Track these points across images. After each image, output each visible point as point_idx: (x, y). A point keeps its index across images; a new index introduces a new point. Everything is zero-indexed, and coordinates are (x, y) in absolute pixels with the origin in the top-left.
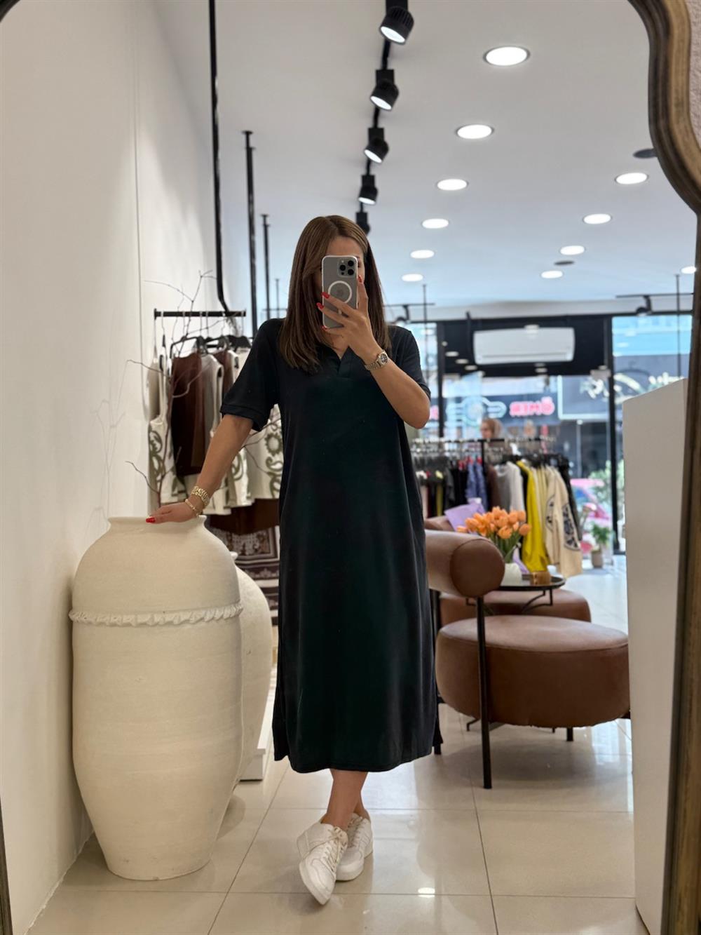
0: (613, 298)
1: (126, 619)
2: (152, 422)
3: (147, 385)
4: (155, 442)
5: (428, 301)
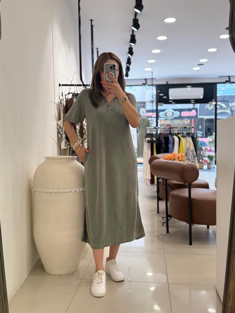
0: (217, 77)
1: (51, 191)
2: (58, 122)
3: (57, 109)
4: (59, 129)
5: (153, 78)
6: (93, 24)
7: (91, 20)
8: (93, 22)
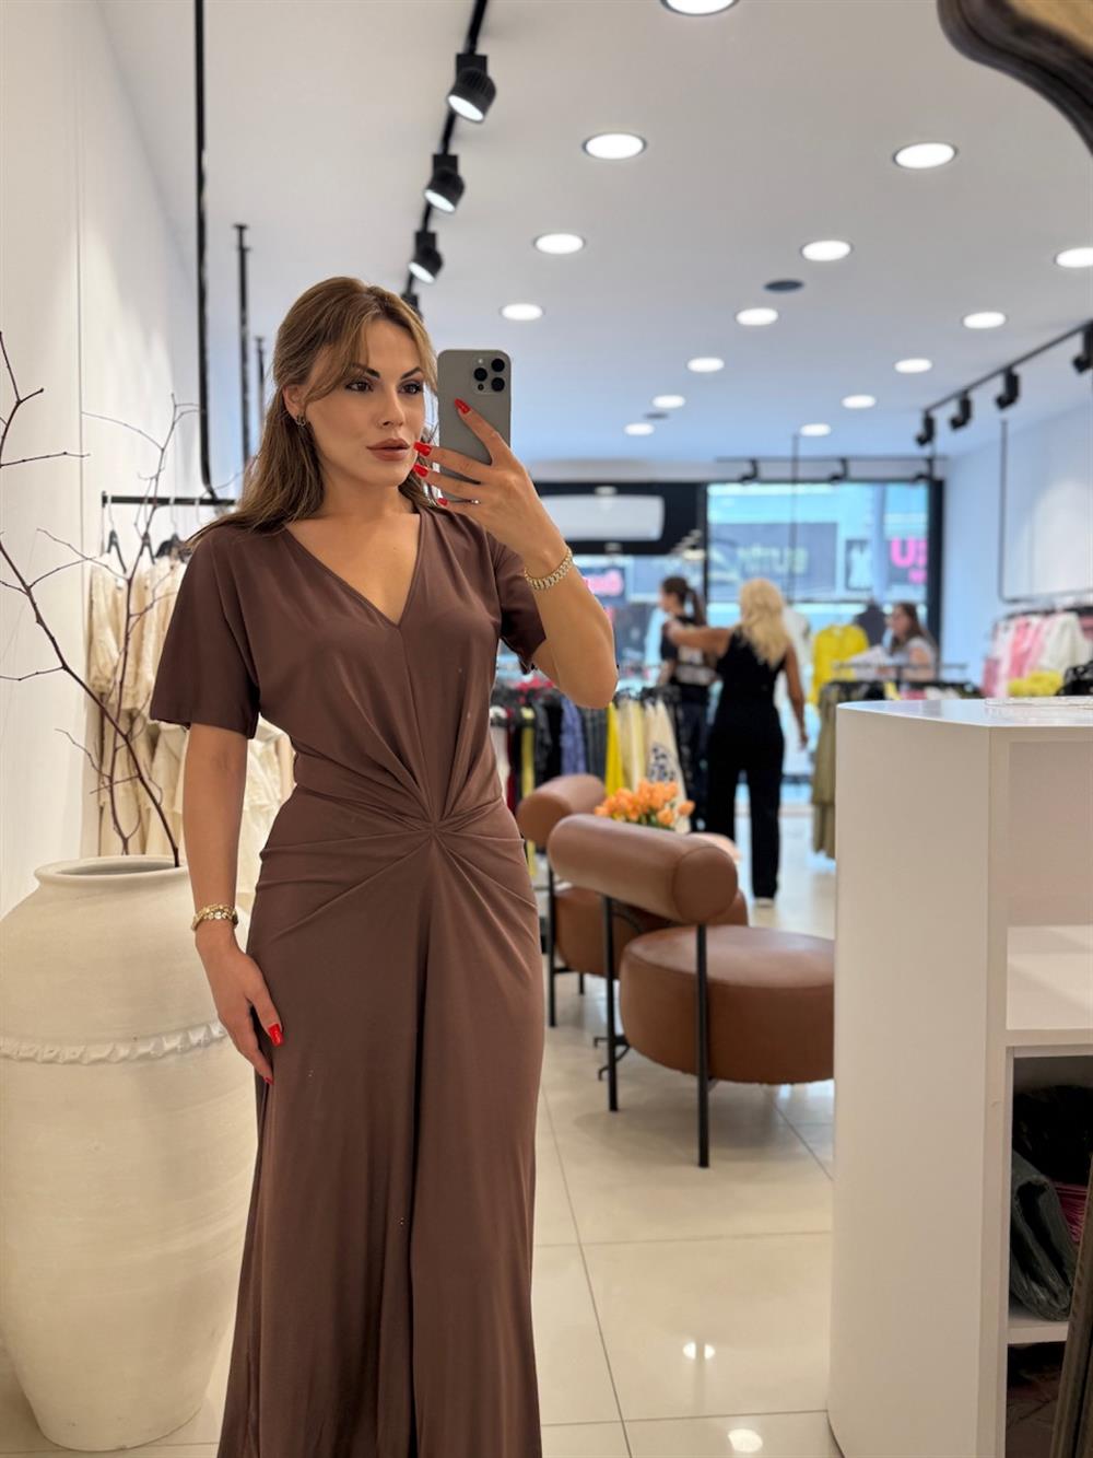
1: (69, 1052)
6: (248, 242)
7: (241, 228)
8: (247, 234)
